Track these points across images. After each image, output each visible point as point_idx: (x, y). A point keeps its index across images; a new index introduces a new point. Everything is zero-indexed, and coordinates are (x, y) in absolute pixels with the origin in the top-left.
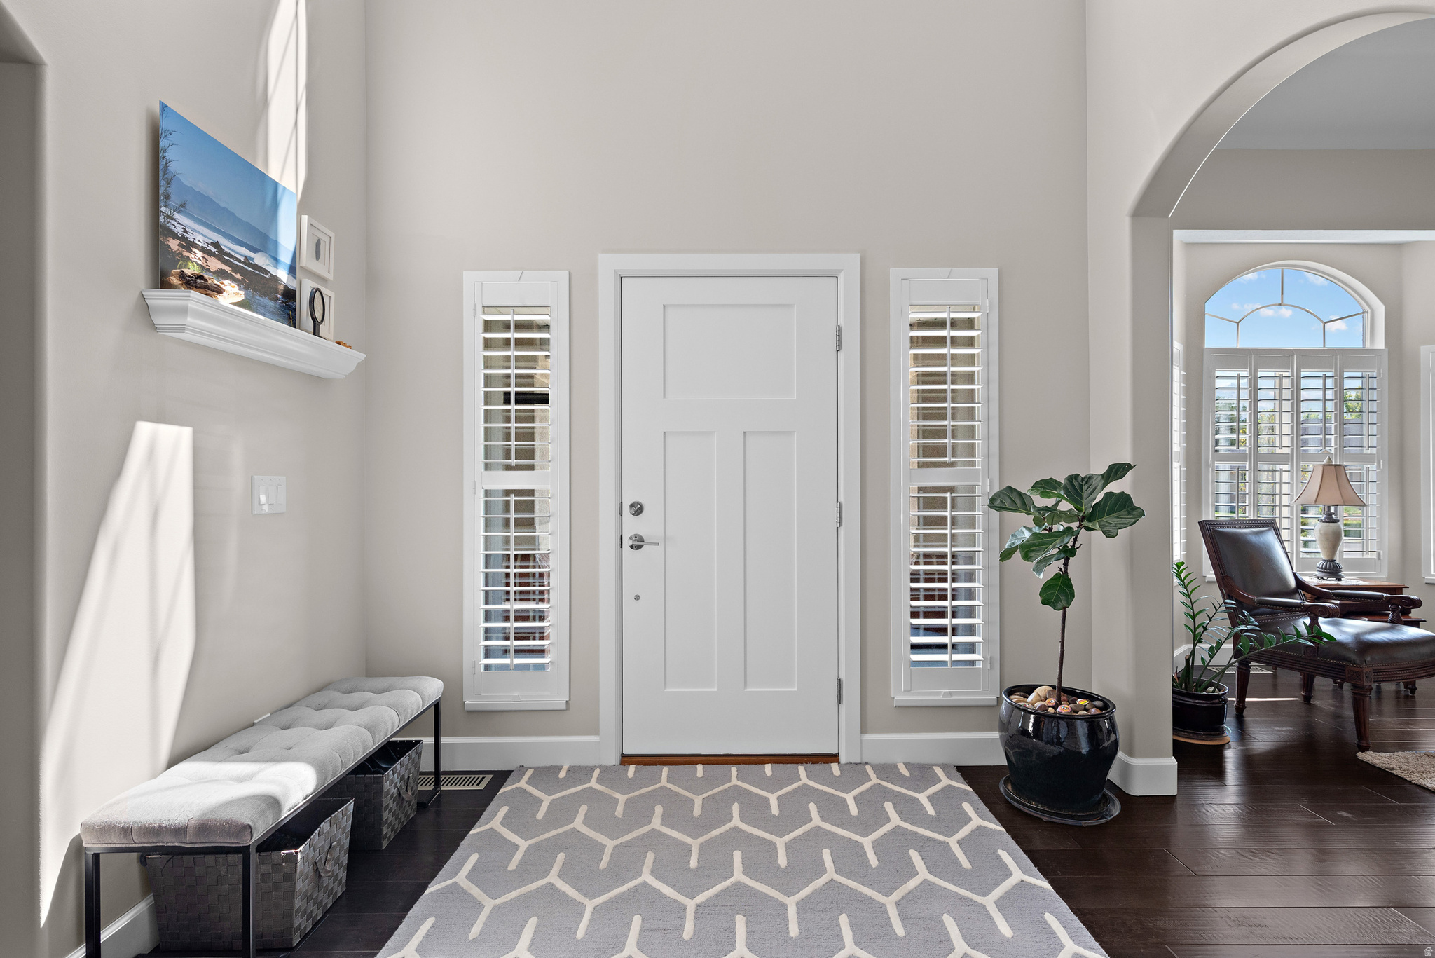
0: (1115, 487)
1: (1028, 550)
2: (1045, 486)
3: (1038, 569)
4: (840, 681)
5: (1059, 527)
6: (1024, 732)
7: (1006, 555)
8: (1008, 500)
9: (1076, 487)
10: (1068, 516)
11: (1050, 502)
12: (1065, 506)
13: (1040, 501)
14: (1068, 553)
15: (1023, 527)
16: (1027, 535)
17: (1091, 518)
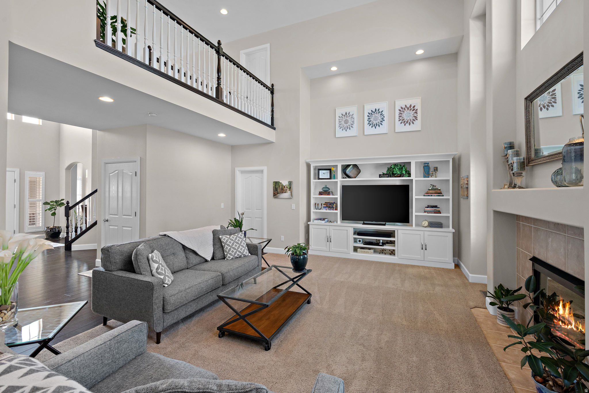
0: (62, 202)
1: (49, 209)
2: (51, 202)
3: (51, 211)
4: (14, 230)
5: (54, 207)
6: (48, 231)
7: (46, 210)
8: (46, 203)
9: (56, 202)
10: (55, 205)
11: (53, 204)
12: (55, 204)
13: (51, 204)
14: (55, 210)
15: (48, 207)
16: (49, 208)
17: (58, 205)
